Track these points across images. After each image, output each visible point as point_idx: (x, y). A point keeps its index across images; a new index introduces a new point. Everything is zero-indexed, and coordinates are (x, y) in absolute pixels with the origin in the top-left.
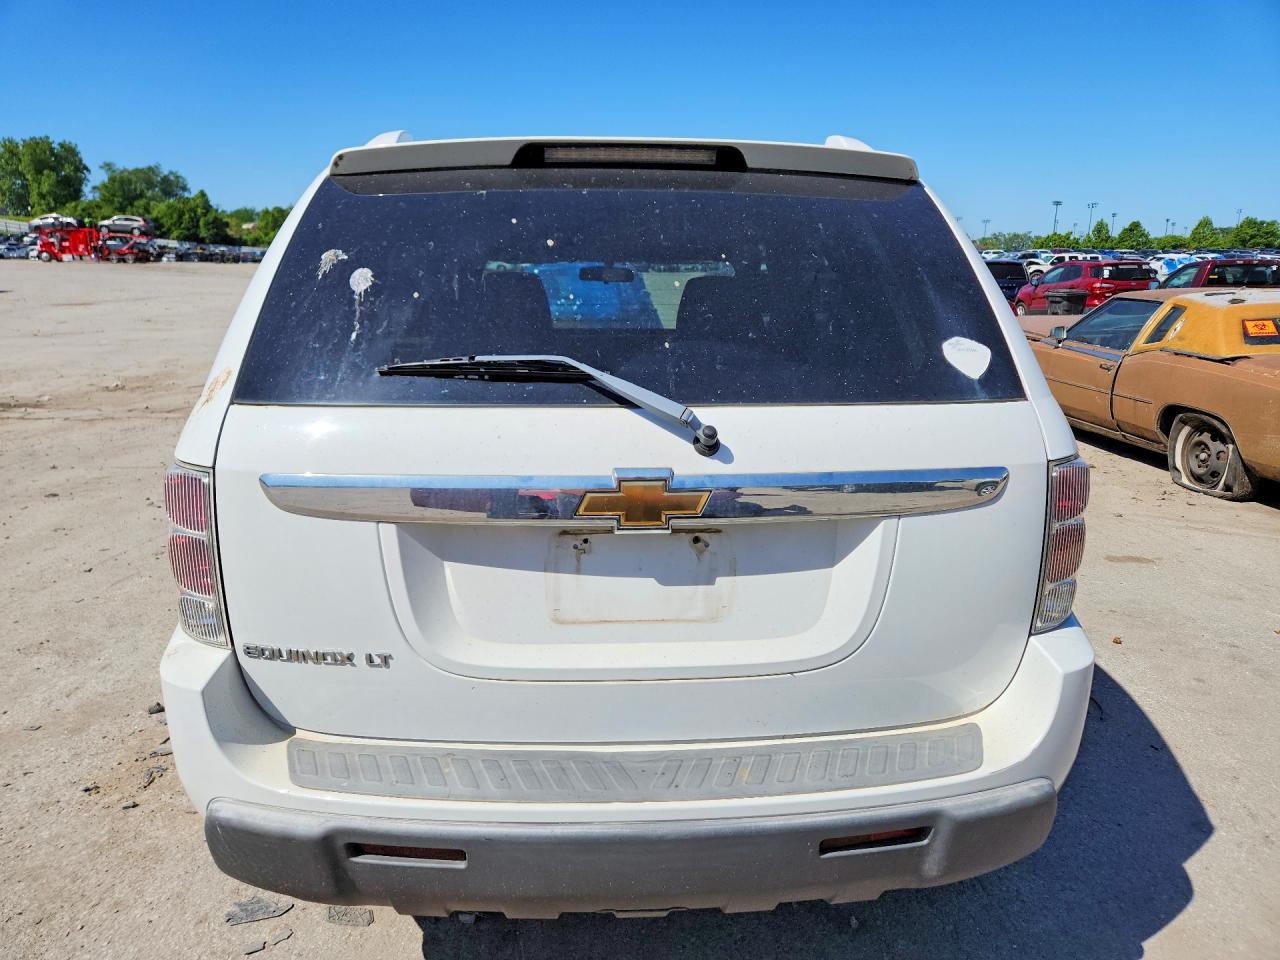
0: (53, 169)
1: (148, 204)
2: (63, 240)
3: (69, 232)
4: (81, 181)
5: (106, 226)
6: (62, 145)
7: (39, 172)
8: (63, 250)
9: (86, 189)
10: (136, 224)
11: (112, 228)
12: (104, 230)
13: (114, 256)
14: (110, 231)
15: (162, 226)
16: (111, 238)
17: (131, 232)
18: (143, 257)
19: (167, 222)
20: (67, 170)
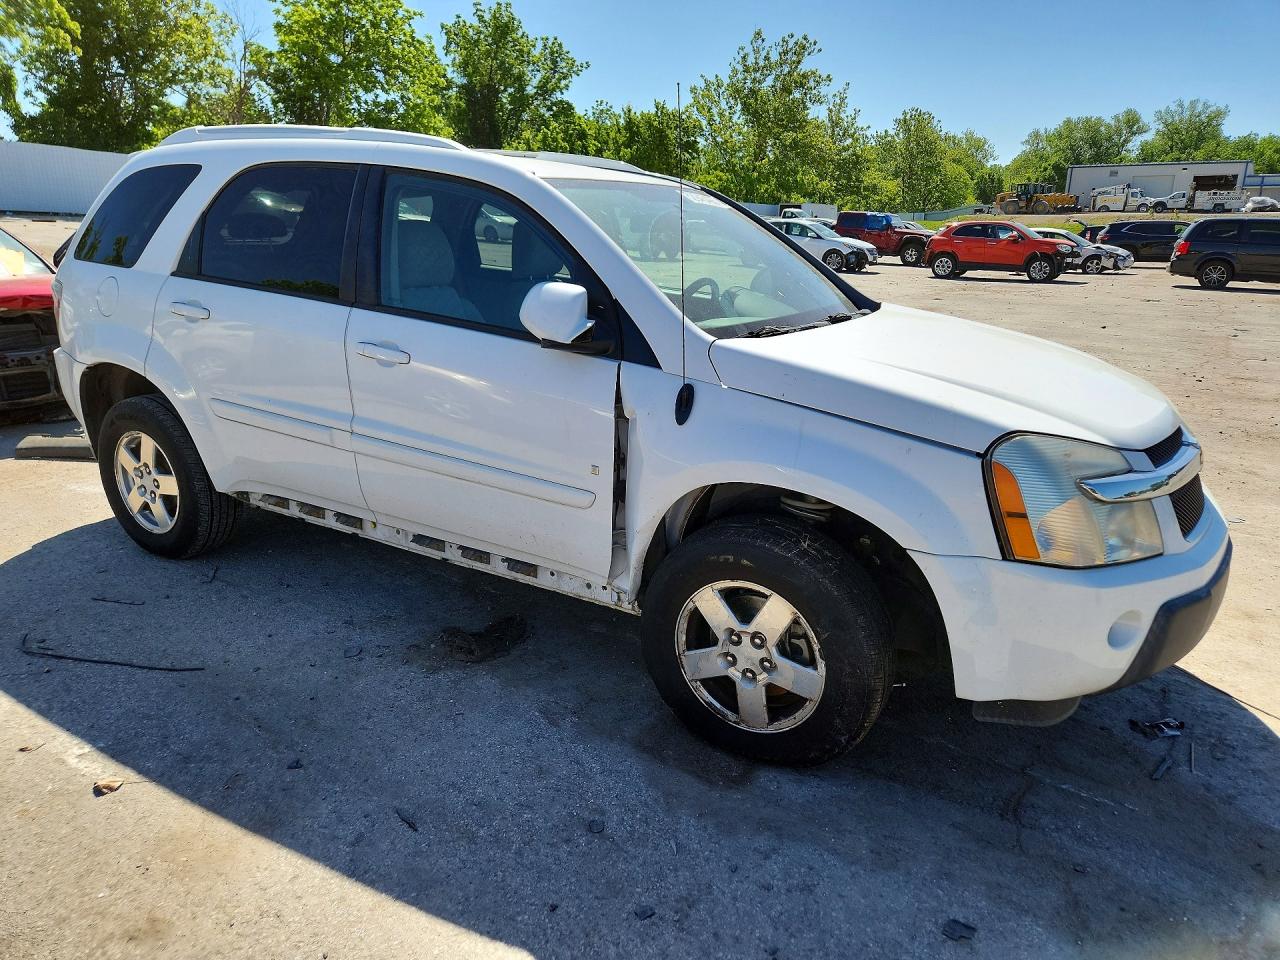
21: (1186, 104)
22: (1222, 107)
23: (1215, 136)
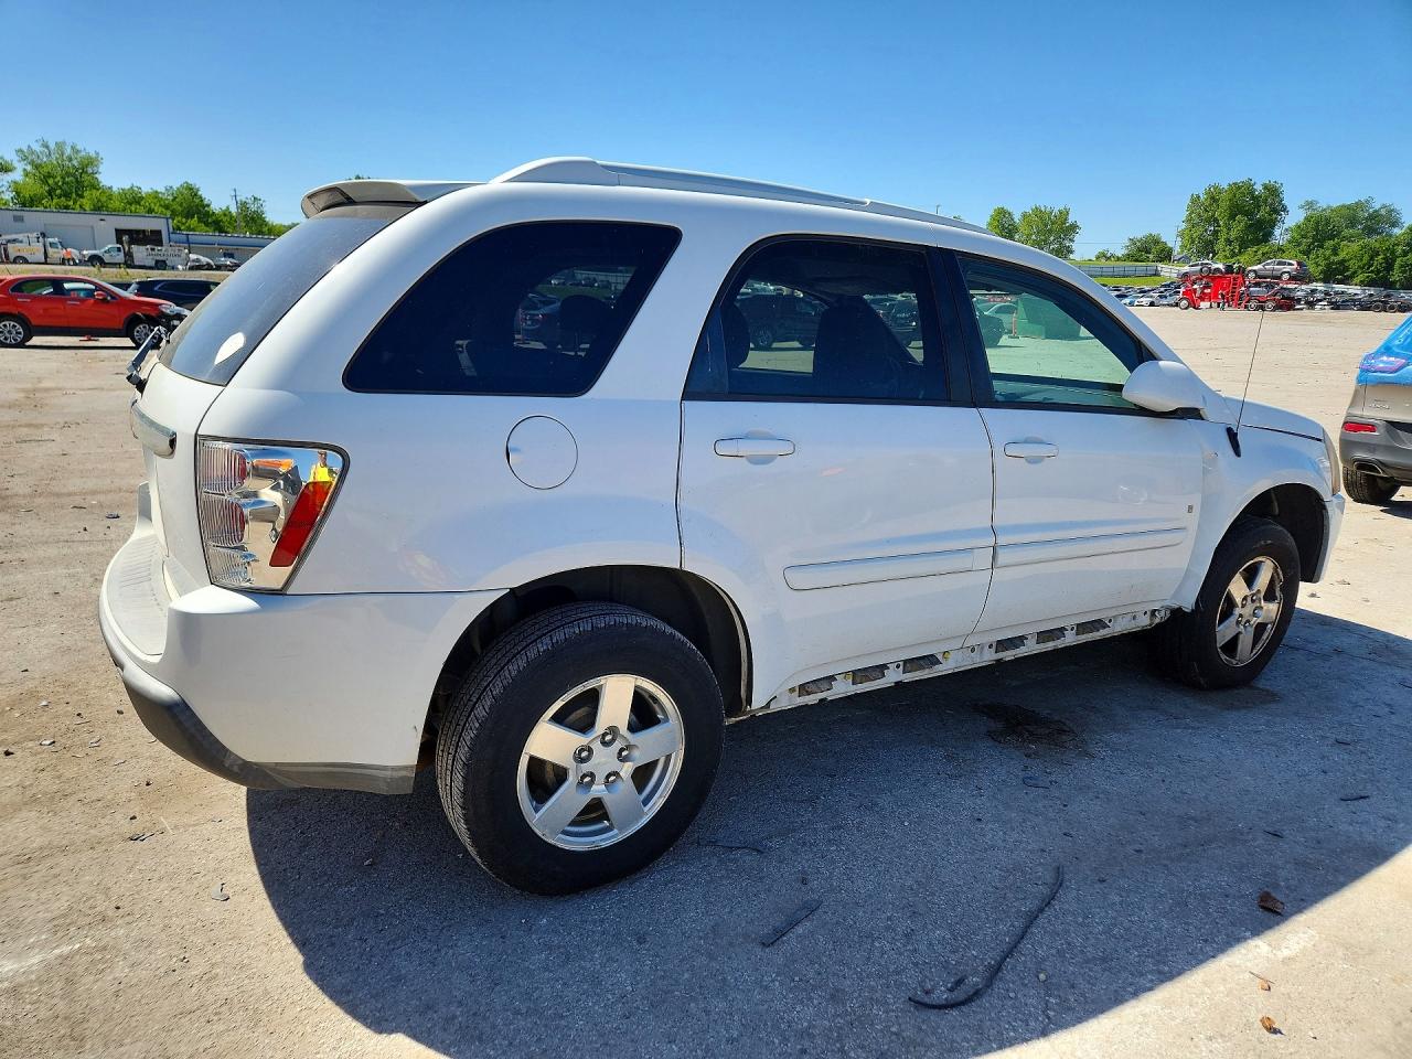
0: (1246, 213)
1: (1339, 244)
2: (1206, 287)
3: (1213, 279)
4: (1273, 223)
5: (1254, 271)
6: (1266, 187)
7: (1232, 217)
8: (1202, 298)
9: (1277, 232)
10: (1288, 268)
11: (1260, 273)
12: (1252, 275)
13: (1253, 304)
14: (1257, 276)
15: (1347, 269)
16: (1257, 285)
17: (1279, 278)
18: (1287, 303)
19: (1353, 265)
20: (1262, 214)
21: (52, 146)
22: (93, 154)
23: (95, 186)
